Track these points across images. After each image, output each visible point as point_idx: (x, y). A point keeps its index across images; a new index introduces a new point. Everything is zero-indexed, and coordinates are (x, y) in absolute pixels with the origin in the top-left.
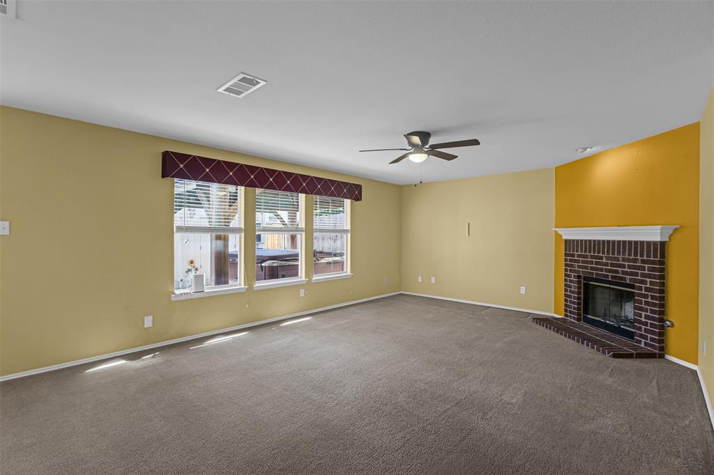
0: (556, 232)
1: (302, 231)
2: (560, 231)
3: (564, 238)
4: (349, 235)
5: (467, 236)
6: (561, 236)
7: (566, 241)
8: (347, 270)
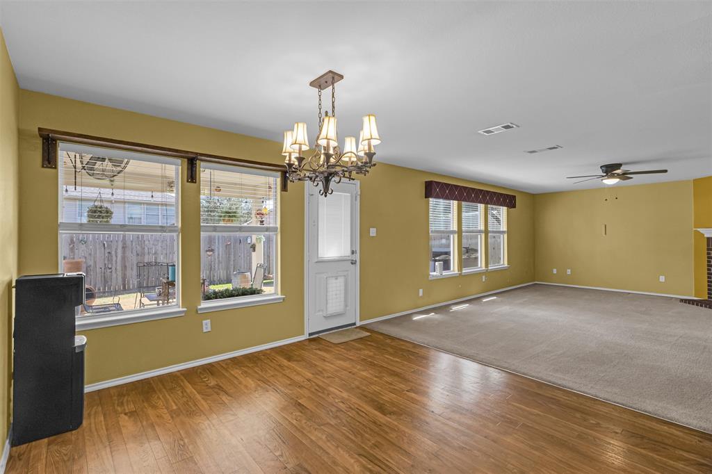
0: (697, 232)
1: (482, 232)
2: (701, 230)
3: (706, 236)
4: (506, 236)
5: (604, 235)
6: (703, 235)
7: (708, 239)
8: (504, 262)
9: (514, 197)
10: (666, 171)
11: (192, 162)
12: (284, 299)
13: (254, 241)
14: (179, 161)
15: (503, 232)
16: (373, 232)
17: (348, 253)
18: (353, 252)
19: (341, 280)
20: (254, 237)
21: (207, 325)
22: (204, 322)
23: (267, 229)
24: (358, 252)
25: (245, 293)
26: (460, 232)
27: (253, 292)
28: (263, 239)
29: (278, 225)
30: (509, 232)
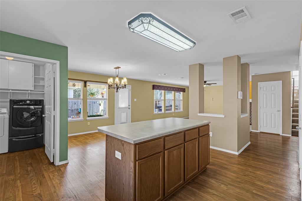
1: (173, 100)
8: (182, 110)
9: (185, 89)
10: (216, 84)
11: (85, 82)
12: (109, 118)
13: (100, 102)
14: (82, 82)
15: (181, 100)
16: (135, 100)
17: (128, 106)
18: (129, 106)
19: (125, 113)
20: (100, 101)
21: (89, 123)
22: (88, 123)
23: (104, 99)
24: (131, 105)
25: (98, 116)
26: (165, 100)
27: (100, 116)
28: (103, 102)
29: (108, 98)
30: (183, 100)
